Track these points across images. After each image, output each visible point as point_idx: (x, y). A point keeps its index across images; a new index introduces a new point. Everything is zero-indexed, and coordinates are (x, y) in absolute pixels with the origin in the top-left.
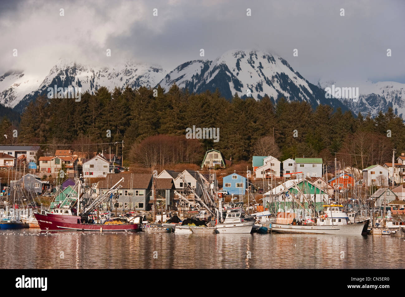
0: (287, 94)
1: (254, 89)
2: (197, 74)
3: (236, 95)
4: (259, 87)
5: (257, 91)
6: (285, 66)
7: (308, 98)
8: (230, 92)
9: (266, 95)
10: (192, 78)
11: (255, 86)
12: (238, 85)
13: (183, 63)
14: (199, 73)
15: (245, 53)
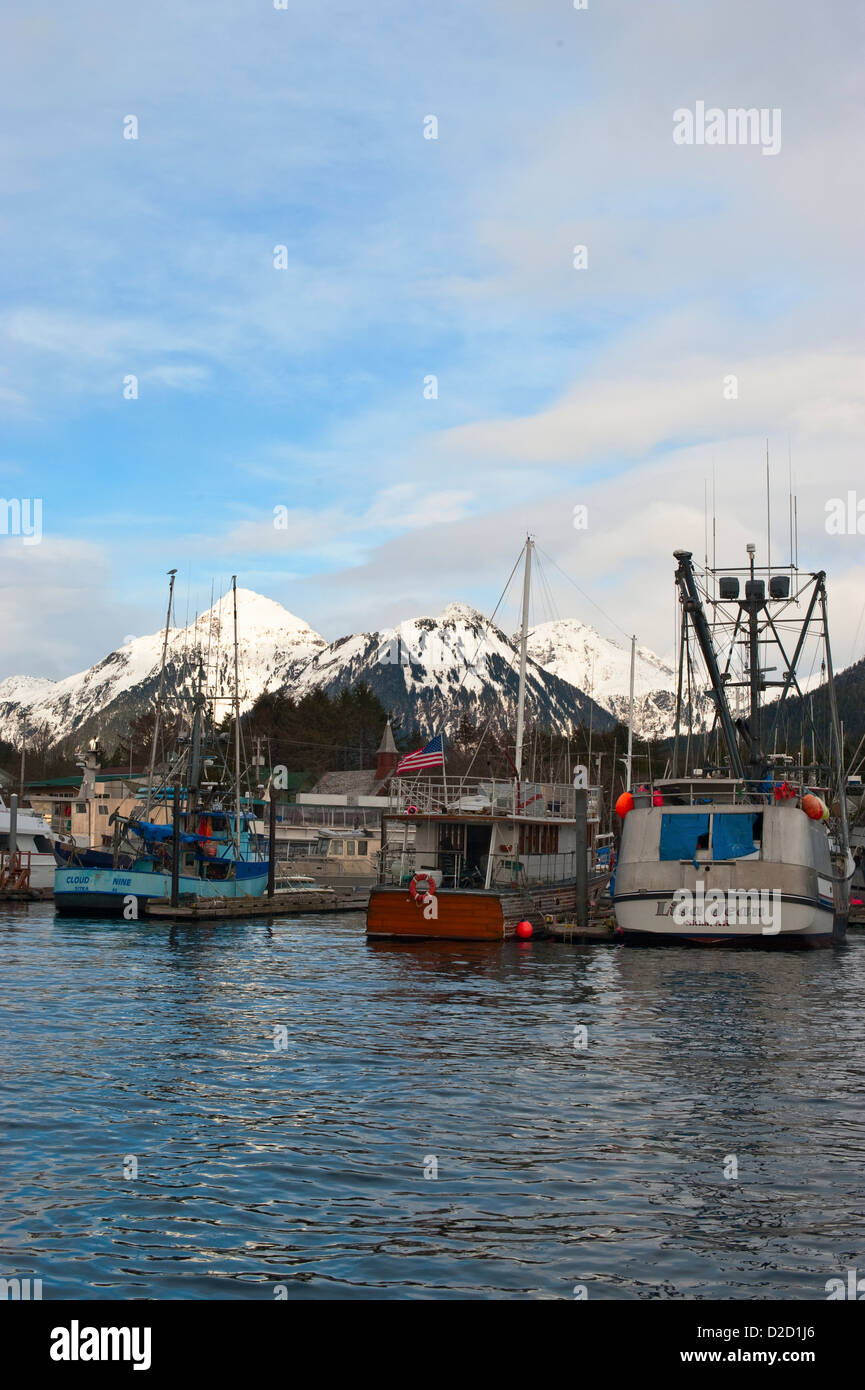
0: (498, 687)
1: (444, 679)
2: (359, 655)
3: (414, 687)
4: (454, 675)
5: (449, 680)
6: (503, 644)
7: (536, 694)
8: (403, 682)
9: (463, 688)
10: (350, 661)
11: (446, 674)
12: (419, 671)
13: (339, 637)
14: (362, 654)
15: (437, 622)
